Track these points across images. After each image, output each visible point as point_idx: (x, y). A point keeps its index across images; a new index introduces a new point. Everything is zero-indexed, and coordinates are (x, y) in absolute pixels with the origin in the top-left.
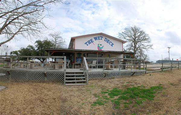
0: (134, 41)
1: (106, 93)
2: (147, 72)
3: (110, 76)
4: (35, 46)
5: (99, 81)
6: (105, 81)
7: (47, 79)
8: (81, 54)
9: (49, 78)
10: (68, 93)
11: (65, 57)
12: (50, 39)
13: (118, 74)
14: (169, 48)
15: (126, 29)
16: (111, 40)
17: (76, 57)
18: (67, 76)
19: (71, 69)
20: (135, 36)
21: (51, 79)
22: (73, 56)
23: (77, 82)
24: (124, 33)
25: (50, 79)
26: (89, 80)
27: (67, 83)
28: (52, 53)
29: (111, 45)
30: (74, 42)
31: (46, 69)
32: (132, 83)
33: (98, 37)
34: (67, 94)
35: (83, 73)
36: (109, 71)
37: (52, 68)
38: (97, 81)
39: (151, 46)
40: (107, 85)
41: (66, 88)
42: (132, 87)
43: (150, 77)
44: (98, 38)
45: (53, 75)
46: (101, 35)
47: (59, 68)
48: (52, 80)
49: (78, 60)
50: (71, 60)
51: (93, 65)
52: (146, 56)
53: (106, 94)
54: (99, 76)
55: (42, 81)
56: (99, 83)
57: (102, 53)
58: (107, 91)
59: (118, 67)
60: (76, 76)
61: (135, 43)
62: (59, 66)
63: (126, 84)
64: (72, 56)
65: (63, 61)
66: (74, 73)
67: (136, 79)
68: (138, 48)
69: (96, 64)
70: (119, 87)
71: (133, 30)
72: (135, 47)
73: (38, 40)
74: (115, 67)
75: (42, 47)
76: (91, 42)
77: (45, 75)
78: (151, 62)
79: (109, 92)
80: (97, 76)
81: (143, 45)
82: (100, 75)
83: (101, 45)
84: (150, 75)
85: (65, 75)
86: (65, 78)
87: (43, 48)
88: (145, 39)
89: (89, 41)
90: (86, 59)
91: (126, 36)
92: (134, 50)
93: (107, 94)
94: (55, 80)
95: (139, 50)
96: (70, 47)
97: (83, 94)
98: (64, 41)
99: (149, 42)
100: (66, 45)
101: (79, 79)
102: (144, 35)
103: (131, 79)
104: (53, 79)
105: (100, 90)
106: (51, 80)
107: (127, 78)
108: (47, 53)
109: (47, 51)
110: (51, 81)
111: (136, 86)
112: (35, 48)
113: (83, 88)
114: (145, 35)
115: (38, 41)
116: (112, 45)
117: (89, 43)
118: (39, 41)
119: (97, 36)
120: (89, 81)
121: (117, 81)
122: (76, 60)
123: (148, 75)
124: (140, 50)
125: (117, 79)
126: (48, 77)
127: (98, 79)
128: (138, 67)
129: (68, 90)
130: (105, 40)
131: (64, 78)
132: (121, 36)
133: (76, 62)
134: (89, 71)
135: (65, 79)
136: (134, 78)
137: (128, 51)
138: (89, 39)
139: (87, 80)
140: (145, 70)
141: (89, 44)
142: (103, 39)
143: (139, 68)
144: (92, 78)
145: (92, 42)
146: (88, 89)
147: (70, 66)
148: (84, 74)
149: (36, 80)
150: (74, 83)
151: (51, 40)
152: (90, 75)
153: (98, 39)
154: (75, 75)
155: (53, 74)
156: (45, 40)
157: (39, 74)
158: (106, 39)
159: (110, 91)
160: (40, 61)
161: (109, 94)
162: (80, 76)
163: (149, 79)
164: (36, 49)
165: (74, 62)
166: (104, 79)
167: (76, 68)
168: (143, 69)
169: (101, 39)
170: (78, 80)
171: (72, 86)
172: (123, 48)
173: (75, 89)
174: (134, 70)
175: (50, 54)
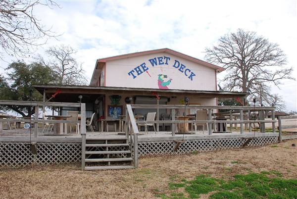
0: (242, 64)
1: (181, 186)
2: (283, 138)
3: (188, 149)
4: (8, 77)
5: (162, 160)
6: (176, 160)
7: (38, 159)
8: (120, 97)
9: (44, 157)
10: (91, 186)
11: (83, 106)
12: (50, 61)
13: (206, 143)
15: (223, 40)
16: (188, 66)
17: (108, 106)
18: (88, 149)
19: (97, 133)
20: (242, 54)
21: (49, 159)
22: (101, 104)
23: (113, 163)
24: (219, 50)
25: (46, 159)
26: (139, 158)
27: (88, 164)
28: (53, 96)
29: (189, 77)
30: (103, 72)
31: (36, 135)
32: (245, 163)
33: (159, 58)
34: (88, 191)
35: (124, 141)
36: (185, 135)
37: (53, 133)
38: (158, 160)
39: (288, 72)
40: (182, 168)
41: (86, 175)
42: (246, 173)
43: (293, 151)
44: (160, 61)
45: (54, 149)
46: (166, 54)
47: (69, 132)
48: (51, 161)
49: (112, 113)
50: (96, 112)
51: (148, 123)
52: (276, 98)
53: (180, 189)
54: (163, 148)
55: (24, 166)
56: (164, 165)
57: (169, 96)
58: (183, 183)
59: (206, 126)
60: (110, 149)
61: (245, 70)
62: (68, 128)
63: (232, 165)
64: (98, 104)
65: (79, 115)
66: (104, 141)
67: (255, 154)
68: (253, 82)
69: (155, 120)
70: (211, 173)
71: (237, 40)
72: (245, 79)
73: (16, 61)
74: (200, 128)
75: (27, 81)
76: (142, 70)
77: (31, 148)
78: (291, 114)
79: (188, 185)
80: (158, 148)
81: (264, 72)
82: (165, 145)
83: (165, 77)
84: (293, 145)
85: (84, 145)
86: (85, 152)
87: (29, 84)
88: (271, 58)
89: (138, 67)
90: (133, 110)
91: (224, 55)
92: (244, 87)
93: (183, 188)
94: (58, 161)
95: (256, 86)
96: (95, 82)
97: (127, 189)
98: (79, 69)
99: (281, 63)
100: (85, 78)
101: (116, 155)
102: (266, 47)
103: (241, 153)
104: (53, 159)
105: (166, 179)
106: (49, 161)
107: (232, 152)
108: (40, 95)
109: (41, 90)
110: (48, 164)
111: (256, 171)
112: (8, 81)
113: (126, 177)
114: (268, 48)
115: (17, 65)
116: (191, 77)
117: (137, 72)
118: (21, 64)
119: (157, 56)
120: (139, 161)
121: (206, 160)
122: (109, 112)
123: (286, 144)
124: (258, 86)
125: (203, 156)
126: (41, 154)
127: (161, 156)
128: (257, 125)
129: (91, 180)
130: (174, 66)
131: (81, 154)
132: (212, 56)
133: (109, 115)
134: (139, 137)
135: (83, 156)
136: (250, 153)
137: (228, 89)
138: (137, 63)
139: (136, 158)
140: (277, 134)
141: (139, 74)
142: (171, 62)
143: (262, 128)
144: (145, 153)
145: (145, 71)
146: (137, 179)
147: (95, 126)
148: (127, 144)
149: (9, 164)
150: (105, 163)
151: (50, 65)
152: (141, 147)
153: (158, 62)
154: (106, 145)
155: (54, 147)
156: (36, 64)
157: (18, 147)
158: (177, 63)
159: (190, 183)
160: (21, 116)
161: (186, 189)
162: (118, 148)
163: (291, 154)
164: (11, 83)
165: (104, 117)
166: (174, 155)
167: (109, 131)
168: (272, 130)
169: (167, 63)
170: (114, 157)
171: (101, 173)
172: (218, 83)
173: (108, 178)
174: (247, 134)
175: (47, 98)
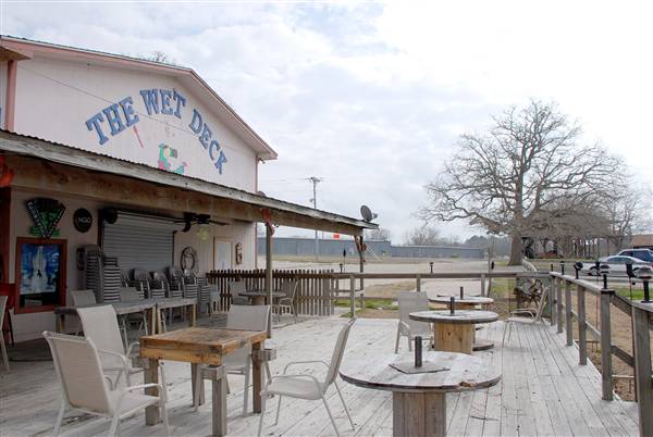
14: (315, 180)
16: (218, 135)
29: (216, 165)
33: (162, 94)
44: (164, 103)
46: (178, 85)
76: (123, 121)
83: (174, 153)
89: (113, 108)
116: (219, 165)
117: (111, 122)
119: (158, 85)
130: (191, 126)
141: (114, 132)
142: (187, 113)
145: (129, 123)
153: (160, 107)
158: (197, 119)
169: (178, 115)
